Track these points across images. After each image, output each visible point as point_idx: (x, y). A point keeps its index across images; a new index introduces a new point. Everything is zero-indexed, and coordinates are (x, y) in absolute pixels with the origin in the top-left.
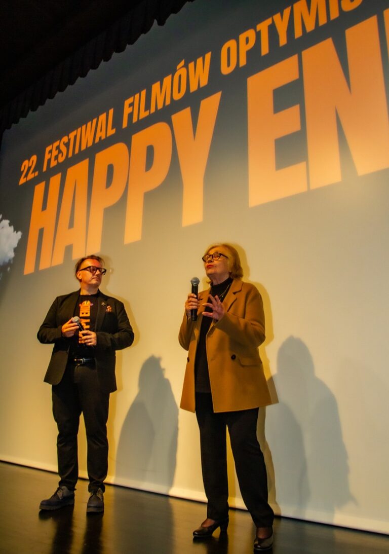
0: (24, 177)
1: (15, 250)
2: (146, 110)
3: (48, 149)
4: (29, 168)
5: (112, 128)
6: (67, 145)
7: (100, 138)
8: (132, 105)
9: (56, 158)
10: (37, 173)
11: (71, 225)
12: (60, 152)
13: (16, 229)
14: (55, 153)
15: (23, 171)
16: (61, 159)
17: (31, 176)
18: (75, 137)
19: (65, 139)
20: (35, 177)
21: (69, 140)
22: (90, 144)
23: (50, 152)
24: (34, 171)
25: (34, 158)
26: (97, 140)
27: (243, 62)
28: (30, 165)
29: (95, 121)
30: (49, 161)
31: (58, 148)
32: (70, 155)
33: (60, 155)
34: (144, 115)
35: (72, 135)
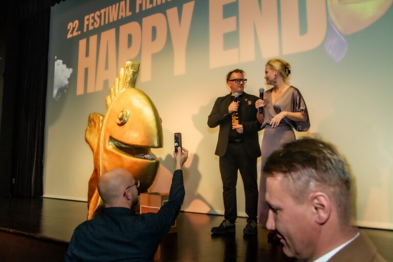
0: (71, 34)
1: (69, 79)
2: (150, 4)
3: (86, 17)
4: (74, 28)
5: (130, 11)
6: (100, 17)
7: (122, 16)
9: (93, 24)
10: (79, 33)
11: (107, 67)
12: (95, 21)
13: (68, 67)
14: (91, 21)
15: (69, 30)
16: (96, 26)
17: (75, 34)
18: (105, 13)
19: (98, 13)
20: (78, 35)
21: (101, 14)
22: (115, 19)
23: (88, 20)
24: (77, 31)
25: (77, 22)
26: (120, 17)
28: (74, 26)
29: (117, 4)
30: (88, 25)
31: (93, 18)
32: (102, 24)
33: (95, 23)
34: (149, 6)
35: (103, 11)
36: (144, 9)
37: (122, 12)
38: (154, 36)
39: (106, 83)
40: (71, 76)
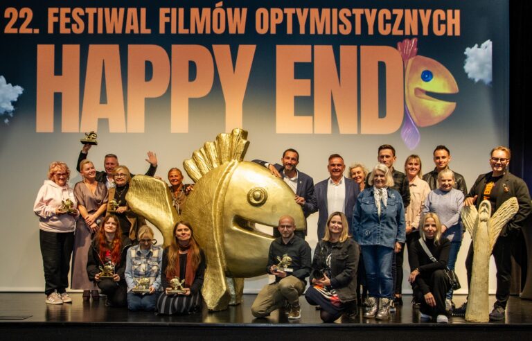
0: (14, 27)
1: (13, 103)
2: (185, 28)
3: (52, 10)
4: (21, 20)
5: (147, 28)
6: (85, 18)
7: (132, 31)
8: (168, 15)
10: (37, 31)
11: (103, 100)
12: (73, 21)
13: (12, 80)
14: (65, 19)
15: (9, 20)
16: (77, 30)
17: (24, 30)
18: (96, 15)
19: (79, 11)
20: (33, 34)
21: (86, 14)
22: (118, 31)
23: (57, 15)
24: (31, 27)
25: (28, 11)
26: (127, 31)
27: (273, 31)
28: (22, 16)
29: (122, 10)
30: (57, 25)
31: (69, 15)
32: (91, 31)
33: (74, 26)
34: (182, 31)
35: (91, 11)
36: (173, 31)
37: (132, 24)
38: (193, 74)
39: (103, 122)
40: (18, 99)
